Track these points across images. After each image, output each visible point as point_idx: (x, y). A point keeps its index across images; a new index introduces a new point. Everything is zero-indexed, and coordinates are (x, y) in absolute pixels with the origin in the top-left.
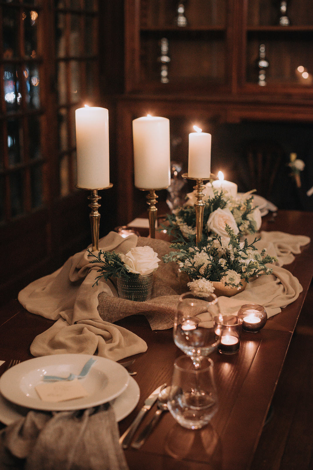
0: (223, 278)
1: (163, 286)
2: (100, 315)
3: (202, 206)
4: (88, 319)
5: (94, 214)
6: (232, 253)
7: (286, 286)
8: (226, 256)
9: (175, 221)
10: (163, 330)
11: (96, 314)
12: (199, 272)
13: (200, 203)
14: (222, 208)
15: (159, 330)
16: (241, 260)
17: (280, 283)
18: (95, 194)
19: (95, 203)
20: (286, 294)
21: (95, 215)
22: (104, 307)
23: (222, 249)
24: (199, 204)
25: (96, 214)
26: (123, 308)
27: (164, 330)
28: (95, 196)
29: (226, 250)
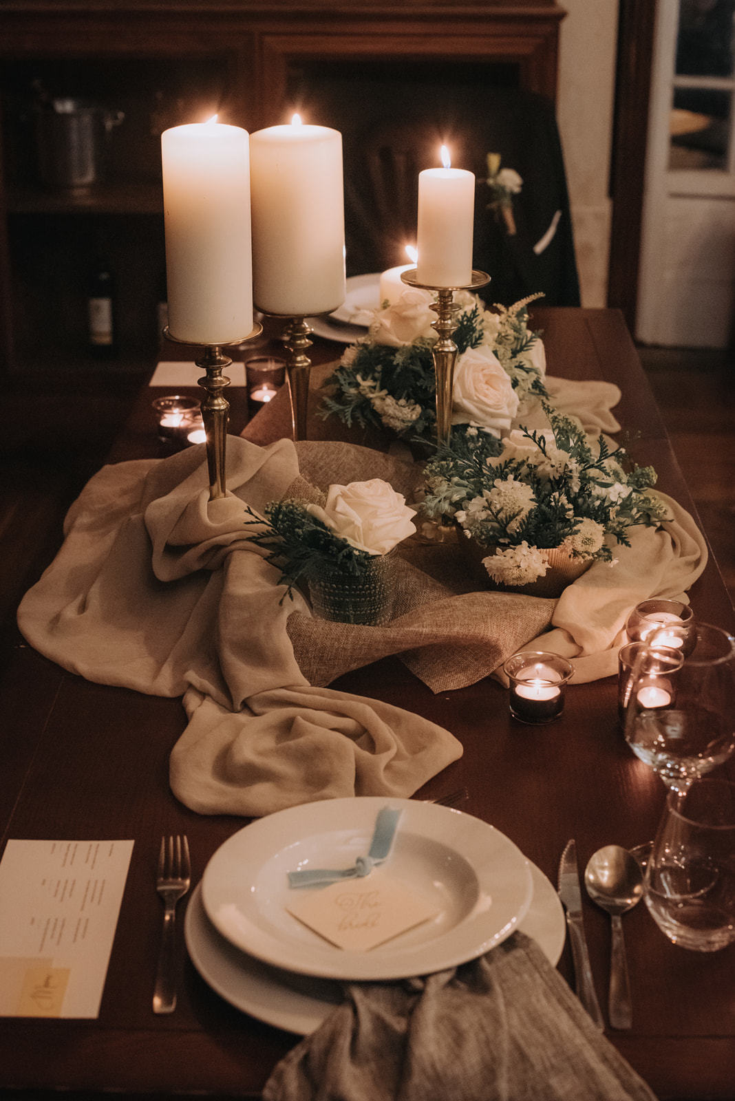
0: (567, 541)
1: (408, 569)
2: (304, 673)
3: (451, 352)
4: (277, 688)
5: (214, 405)
6: (576, 475)
7: (676, 534)
8: (561, 482)
9: (357, 385)
10: (458, 690)
11: (294, 671)
12: (505, 531)
13: (448, 346)
14: (473, 346)
15: (450, 691)
16: (596, 490)
17: (660, 529)
18: (217, 354)
19: (216, 376)
20: (681, 556)
21: (216, 408)
22: (307, 652)
23: (552, 466)
24: (446, 350)
25: (219, 405)
26: (360, 649)
27: (462, 689)
28: (218, 358)
29: (561, 470)
